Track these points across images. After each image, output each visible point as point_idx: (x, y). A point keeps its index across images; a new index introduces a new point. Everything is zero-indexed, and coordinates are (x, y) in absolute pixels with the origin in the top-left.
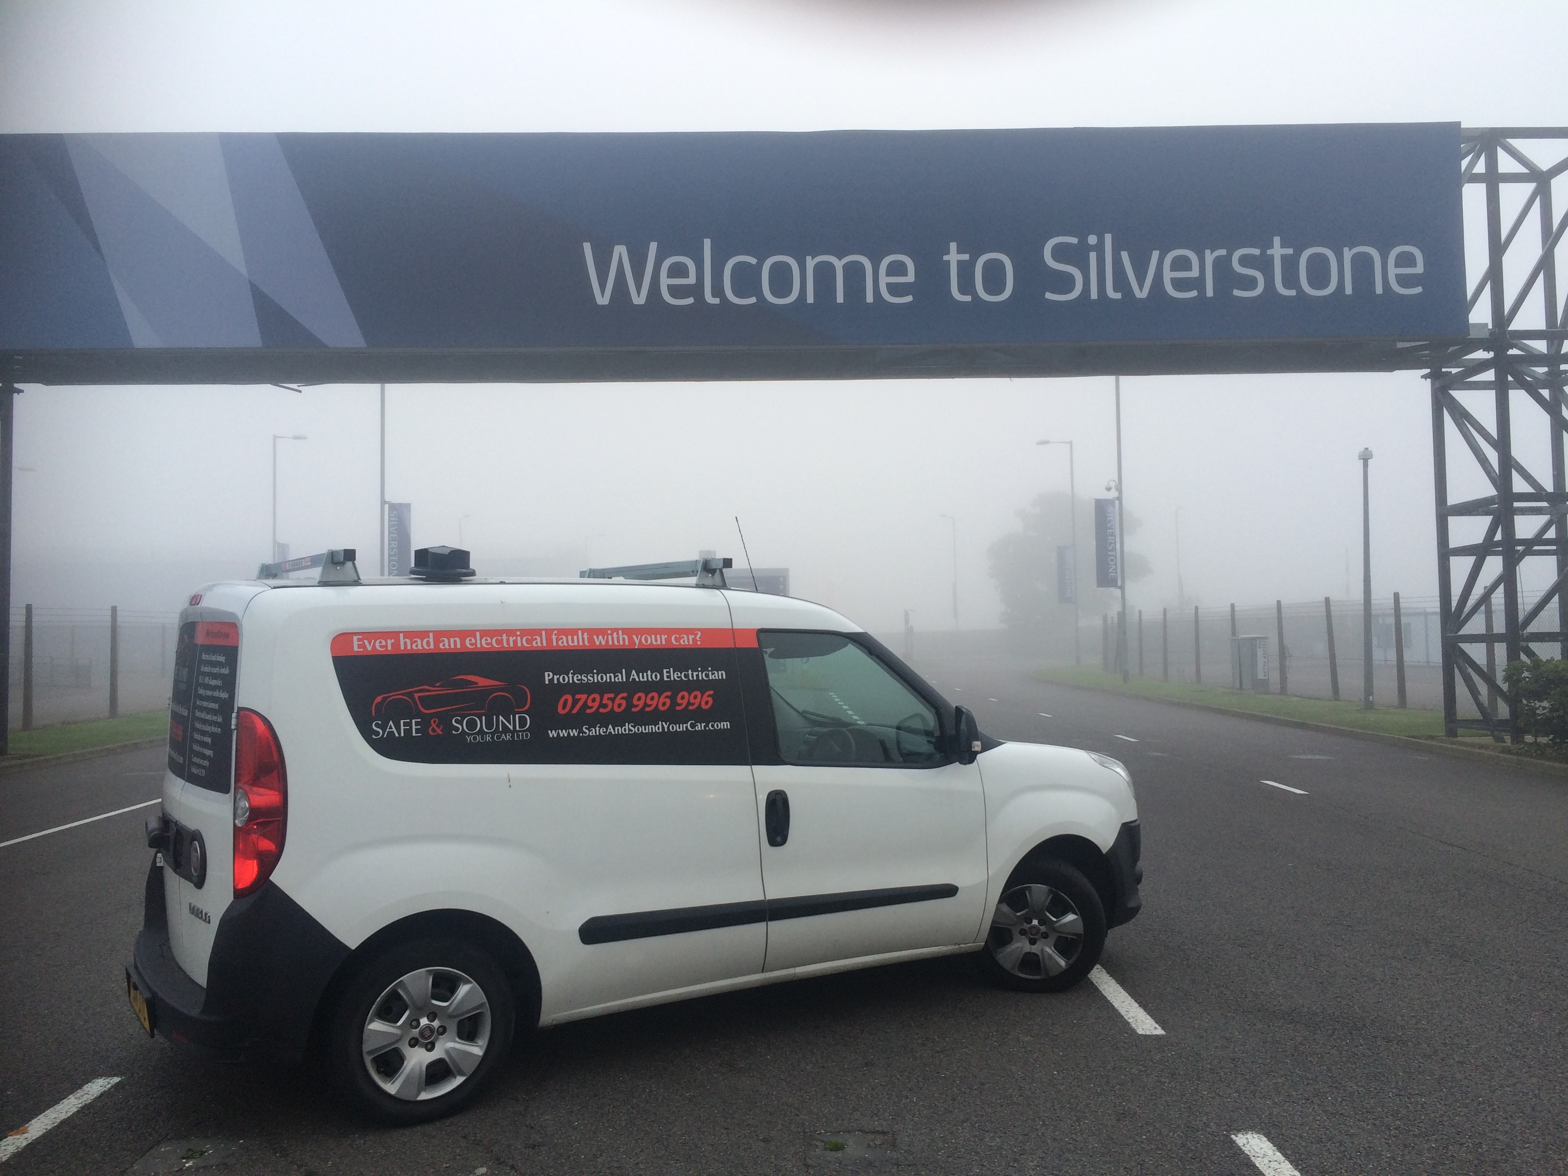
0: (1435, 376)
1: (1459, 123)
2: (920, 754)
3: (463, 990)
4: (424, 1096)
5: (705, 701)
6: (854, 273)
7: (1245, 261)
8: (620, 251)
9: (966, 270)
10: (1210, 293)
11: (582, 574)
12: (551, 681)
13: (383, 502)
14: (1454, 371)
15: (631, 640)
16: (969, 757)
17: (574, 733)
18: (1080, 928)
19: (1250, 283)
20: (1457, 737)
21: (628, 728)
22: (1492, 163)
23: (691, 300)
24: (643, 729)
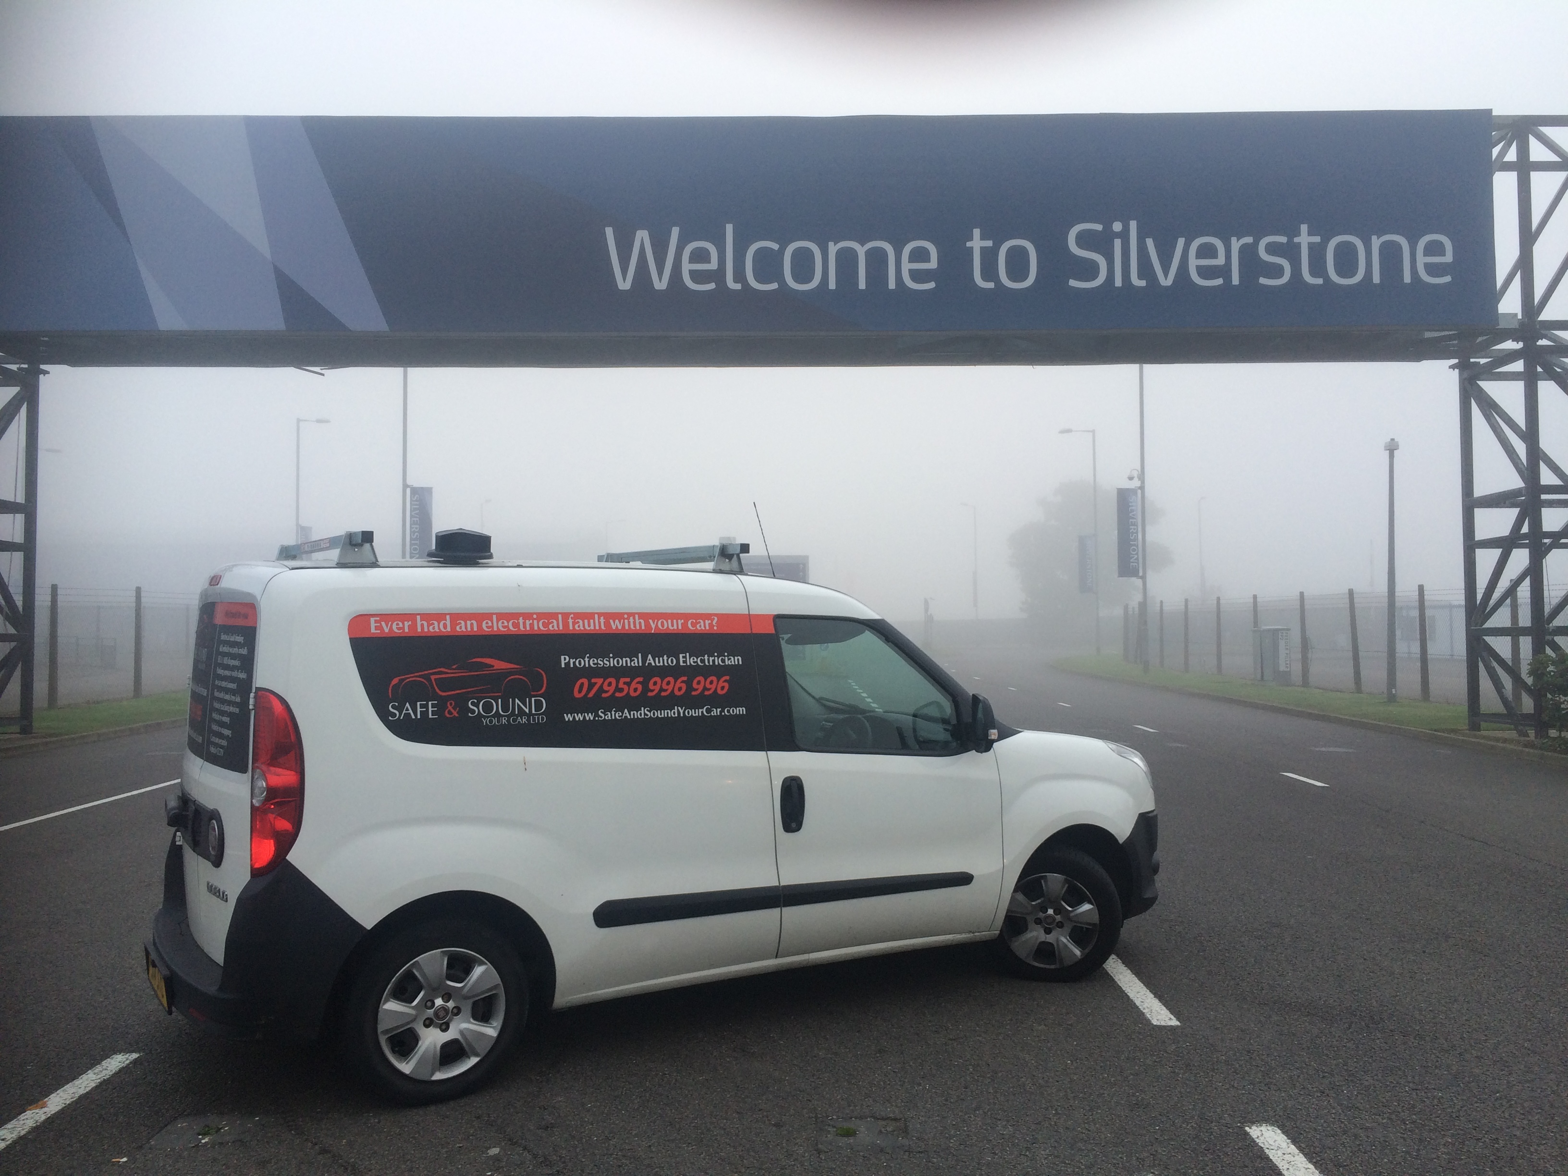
0: (1463, 366)
1: (1490, 111)
2: (936, 742)
3: (478, 971)
4: (438, 1076)
5: (721, 686)
6: (877, 260)
7: (1272, 249)
8: (642, 236)
9: (989, 256)
10: (1236, 280)
11: (600, 559)
12: (567, 664)
13: (405, 486)
14: (1483, 361)
15: (647, 625)
16: (985, 745)
17: (590, 717)
18: (1096, 919)
19: (1277, 271)
20: (1479, 730)
21: (643, 713)
22: (1524, 151)
23: (712, 286)
24: (658, 714)
